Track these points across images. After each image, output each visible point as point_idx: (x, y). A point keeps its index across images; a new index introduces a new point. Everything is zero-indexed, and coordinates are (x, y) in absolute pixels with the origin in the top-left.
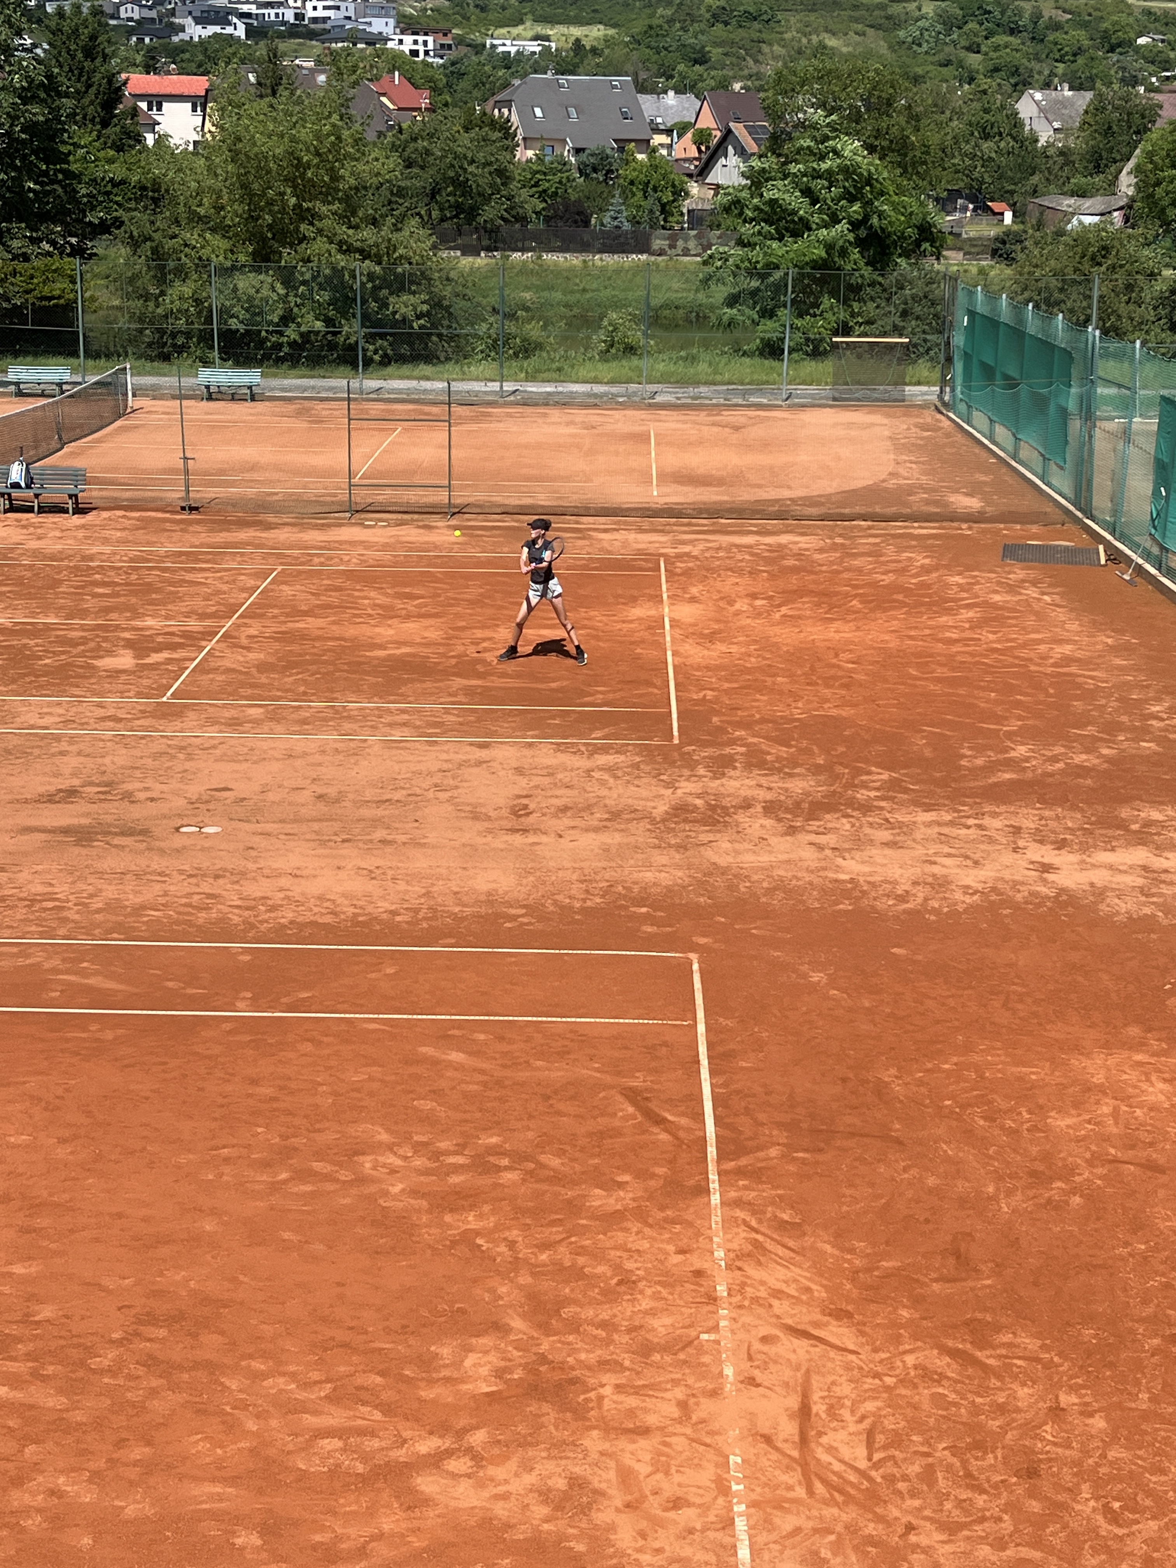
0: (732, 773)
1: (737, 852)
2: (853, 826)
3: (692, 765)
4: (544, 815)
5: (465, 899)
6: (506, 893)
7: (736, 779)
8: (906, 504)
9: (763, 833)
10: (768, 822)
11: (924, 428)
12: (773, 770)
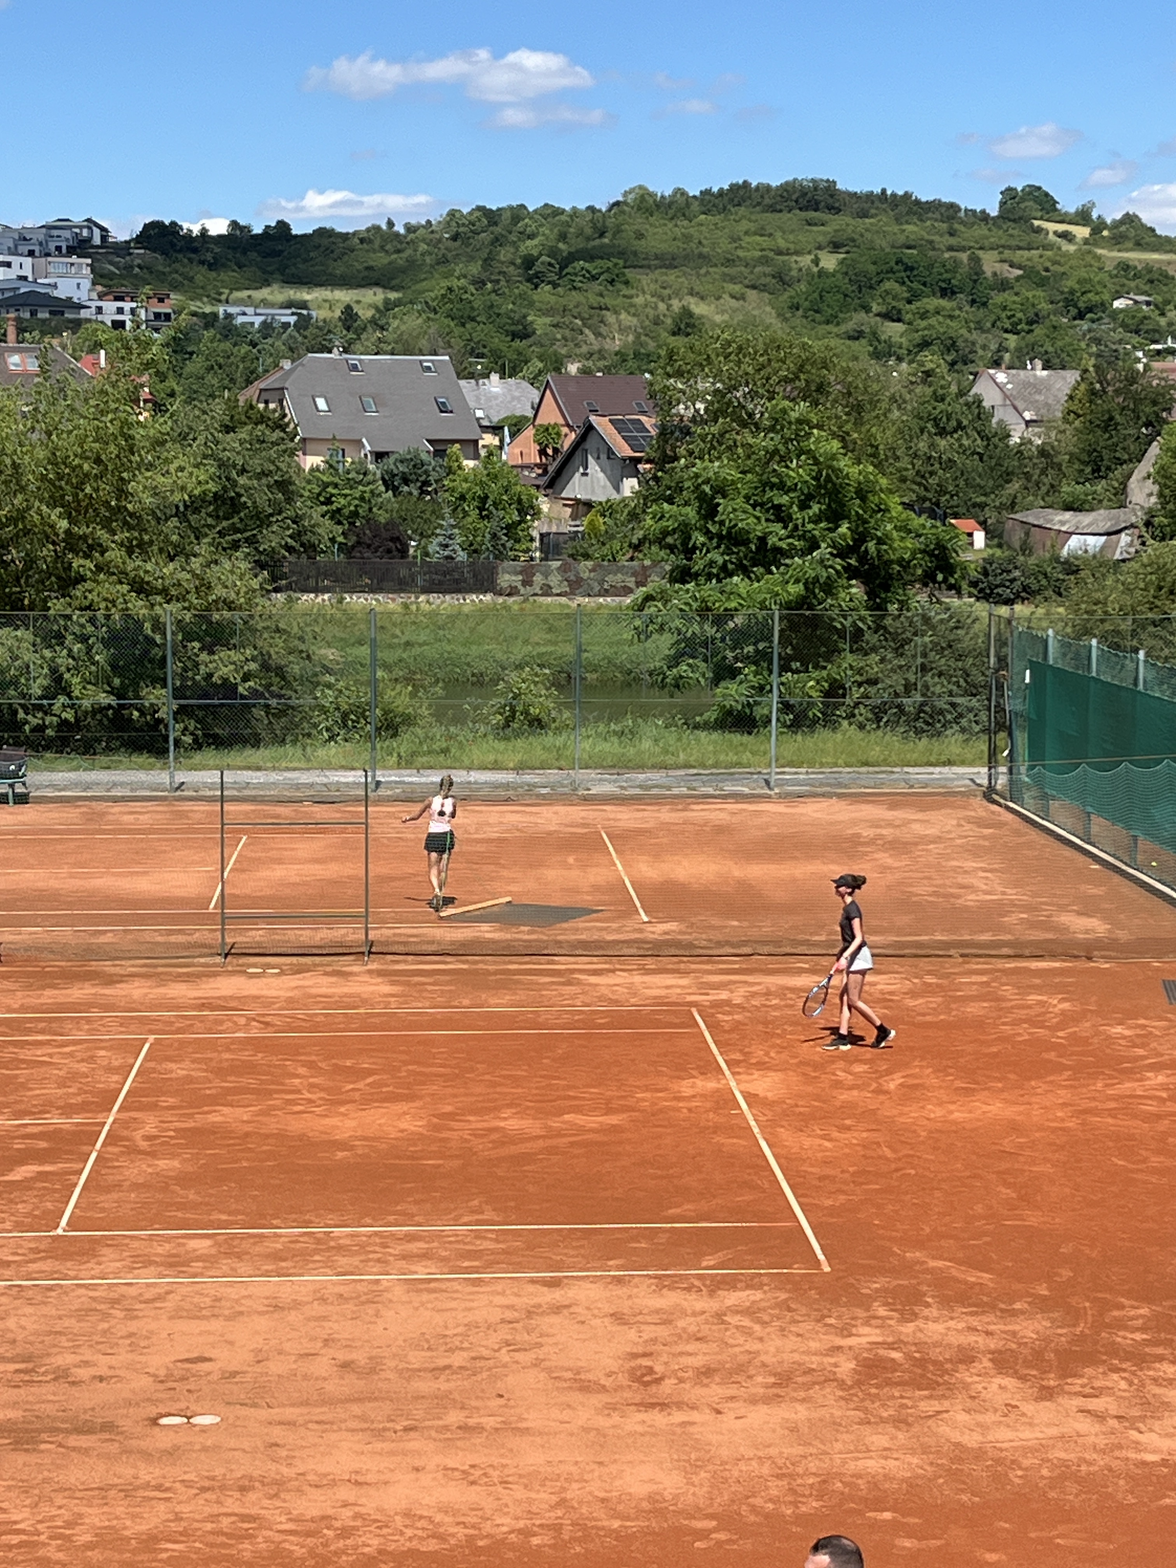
0: (926, 1312)
1: (984, 1428)
2: (1131, 1384)
3: (865, 1302)
4: (681, 1381)
5: (620, 1507)
6: (676, 1497)
7: (936, 1320)
8: (1001, 928)
9: (1006, 1397)
10: (1009, 1382)
11: (980, 823)
12: (983, 1308)
